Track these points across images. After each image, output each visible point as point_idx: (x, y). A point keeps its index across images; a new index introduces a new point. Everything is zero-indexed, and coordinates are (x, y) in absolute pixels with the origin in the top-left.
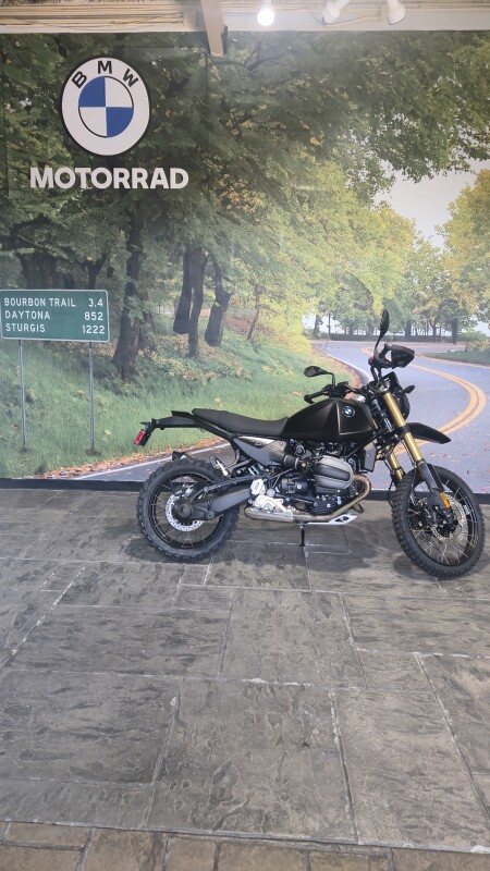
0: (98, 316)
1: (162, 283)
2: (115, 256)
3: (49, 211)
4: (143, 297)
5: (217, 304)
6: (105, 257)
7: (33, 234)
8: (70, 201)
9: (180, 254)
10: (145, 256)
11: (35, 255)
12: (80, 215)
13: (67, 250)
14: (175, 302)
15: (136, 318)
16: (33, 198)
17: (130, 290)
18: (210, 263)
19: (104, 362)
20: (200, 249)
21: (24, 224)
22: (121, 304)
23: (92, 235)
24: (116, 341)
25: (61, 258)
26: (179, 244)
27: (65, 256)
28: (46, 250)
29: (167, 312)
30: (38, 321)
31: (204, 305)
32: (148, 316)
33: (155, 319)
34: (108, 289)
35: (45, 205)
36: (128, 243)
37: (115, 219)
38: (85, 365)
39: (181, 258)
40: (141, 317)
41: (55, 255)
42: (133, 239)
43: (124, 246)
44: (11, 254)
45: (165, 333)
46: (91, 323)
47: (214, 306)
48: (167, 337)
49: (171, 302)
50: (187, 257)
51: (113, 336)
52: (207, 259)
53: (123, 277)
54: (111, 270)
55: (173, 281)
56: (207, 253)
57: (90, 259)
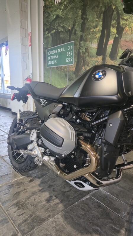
0: (71, 53)
1: (93, 31)
2: (77, 23)
3: (59, 12)
4: (86, 41)
5: (117, 36)
6: (74, 25)
7: (55, 24)
8: (65, 5)
9: (101, 13)
10: (87, 19)
11: (55, 33)
12: (67, 10)
13: (63, 27)
14: (98, 40)
15: (83, 51)
16: (55, 9)
17: (82, 38)
18: (115, 13)
19: (72, 74)
20: (111, 6)
21: (53, 21)
22: (78, 46)
23: (70, 17)
24: (76, 64)
25: (61, 31)
26: (101, 7)
27: (63, 30)
28: (57, 29)
29: (94, 46)
30: (55, 59)
31: (111, 38)
32: (87, 50)
33: (90, 51)
34: (74, 40)
35: (58, 10)
36: (82, 15)
37: (78, 6)
38: (66, 75)
39: (102, 15)
40: (84, 51)
41: (60, 30)
42: (84, 13)
43: (80, 18)
44: (49, 34)
45: (93, 57)
46: (69, 57)
47: (115, 37)
48: (93, 59)
49: (96, 40)
50: (105, 13)
51: (75, 61)
52: (113, 11)
53: (79, 33)
54: (76, 31)
55: (98, 29)
56: (114, 7)
57: (69, 28)
